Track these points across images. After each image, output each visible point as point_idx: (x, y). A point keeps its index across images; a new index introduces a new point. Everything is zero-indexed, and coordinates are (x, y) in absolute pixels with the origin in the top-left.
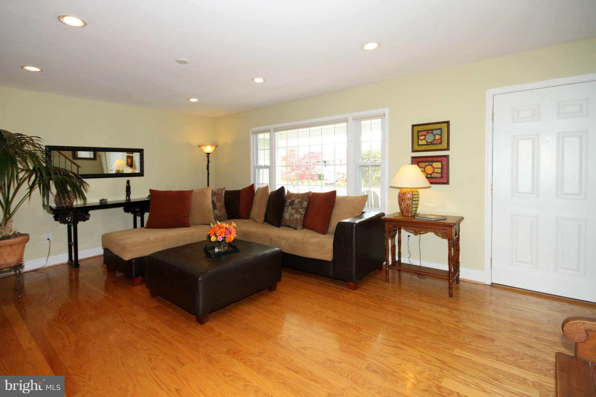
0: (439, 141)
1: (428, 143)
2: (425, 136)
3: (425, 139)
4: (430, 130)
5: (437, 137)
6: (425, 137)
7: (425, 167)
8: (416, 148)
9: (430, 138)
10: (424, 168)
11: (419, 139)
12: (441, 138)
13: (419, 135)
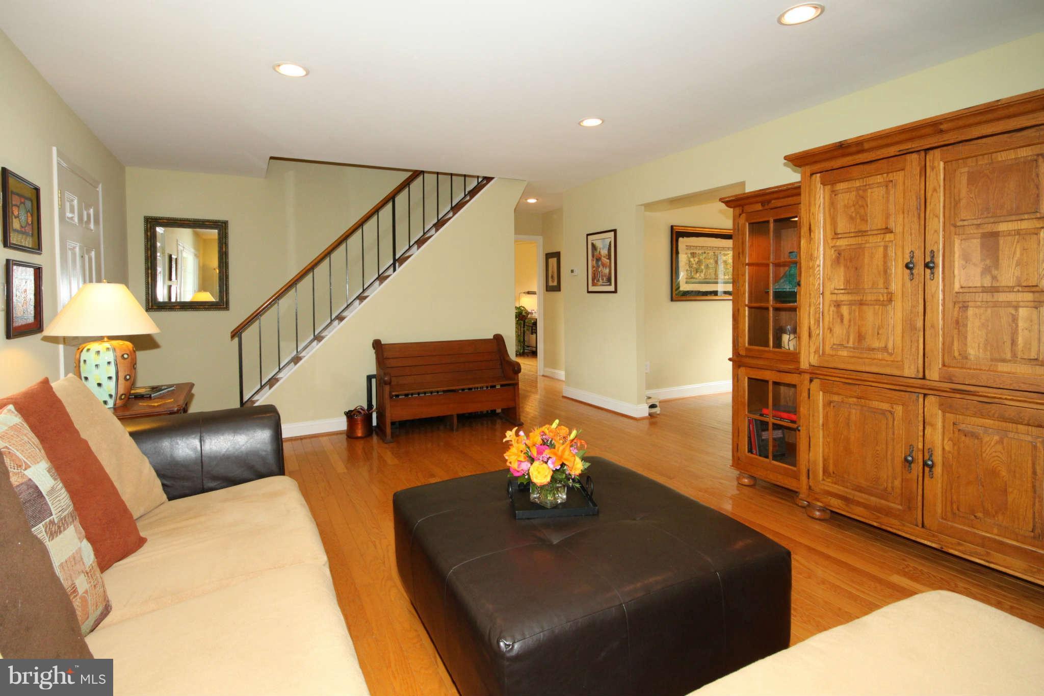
0: (31, 229)
1: (22, 230)
2: (19, 208)
3: (18, 217)
4: (23, 197)
5: (30, 219)
6: (18, 214)
8: (11, 235)
11: (12, 212)
12: (32, 223)
13: (13, 203)
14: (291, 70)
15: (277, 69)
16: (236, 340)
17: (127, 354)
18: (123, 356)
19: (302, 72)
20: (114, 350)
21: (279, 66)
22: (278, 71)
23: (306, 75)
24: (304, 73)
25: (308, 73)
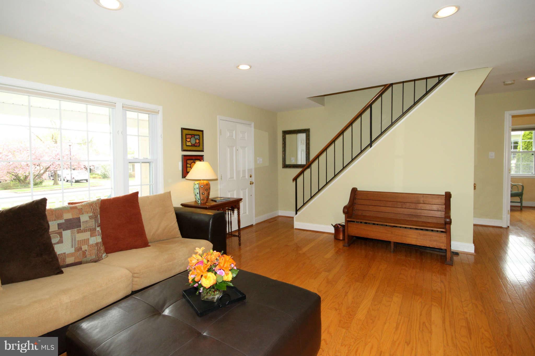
0: (198, 144)
1: (192, 145)
2: (190, 138)
3: (190, 141)
4: (193, 135)
5: (197, 141)
6: (190, 140)
7: (191, 163)
8: (185, 148)
9: (193, 141)
10: (190, 165)
11: (186, 140)
12: (199, 142)
13: (187, 138)
14: (244, 67)
15: (238, 67)
16: (295, 182)
17: (203, 186)
18: (201, 186)
19: (248, 67)
20: (199, 184)
21: (239, 66)
22: (239, 68)
23: (250, 68)
24: (249, 67)
25: (251, 67)
